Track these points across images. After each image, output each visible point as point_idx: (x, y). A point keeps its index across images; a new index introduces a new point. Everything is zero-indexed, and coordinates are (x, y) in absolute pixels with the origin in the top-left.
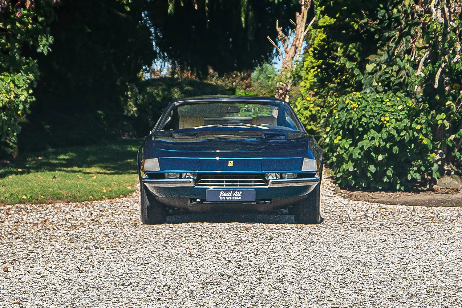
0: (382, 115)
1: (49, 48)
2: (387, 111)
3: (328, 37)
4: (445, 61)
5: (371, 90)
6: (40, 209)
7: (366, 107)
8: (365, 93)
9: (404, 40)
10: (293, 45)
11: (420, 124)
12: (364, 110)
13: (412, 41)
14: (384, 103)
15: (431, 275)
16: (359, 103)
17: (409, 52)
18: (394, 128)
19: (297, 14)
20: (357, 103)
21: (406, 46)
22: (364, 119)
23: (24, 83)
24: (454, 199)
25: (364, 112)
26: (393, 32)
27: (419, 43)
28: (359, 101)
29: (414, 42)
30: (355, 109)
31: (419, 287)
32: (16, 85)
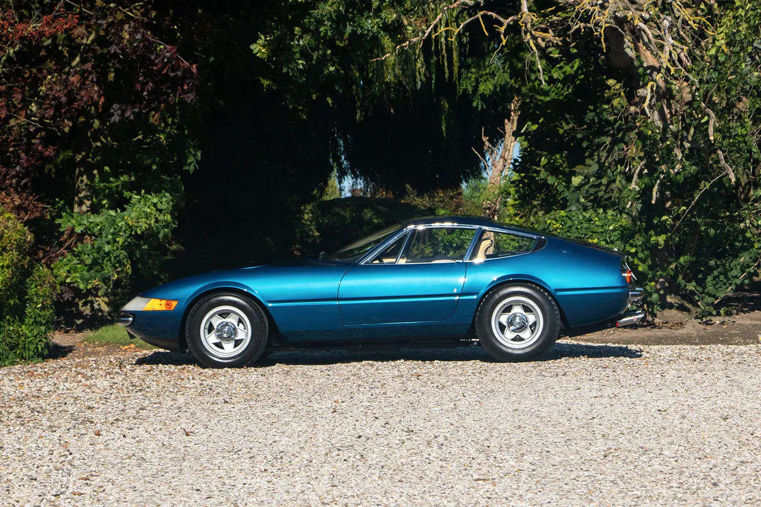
0: (590, 236)
1: (197, 166)
2: (595, 232)
3: (530, 146)
4: (662, 172)
5: (578, 207)
7: (570, 227)
8: (571, 211)
9: (616, 148)
10: (501, 157)
11: (636, 246)
12: (568, 231)
13: (626, 149)
14: (592, 222)
15: (619, 432)
16: (563, 223)
17: (621, 161)
19: (506, 121)
20: (560, 222)
21: (618, 155)
23: (167, 205)
24: (678, 335)
25: (569, 234)
26: (604, 139)
28: (563, 221)
30: (558, 231)
31: (598, 449)
32: (157, 209)
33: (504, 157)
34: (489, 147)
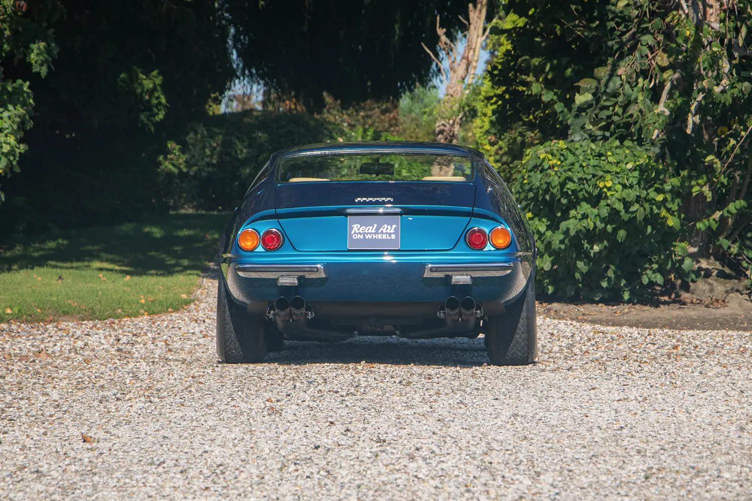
0: (601, 178)
2: (609, 172)
3: (514, 48)
4: (703, 90)
5: (582, 136)
6: (34, 331)
7: (573, 164)
8: (573, 141)
9: (637, 54)
10: (463, 58)
11: (663, 192)
12: (570, 170)
13: (650, 56)
14: (603, 158)
15: (658, 447)
16: (562, 158)
17: (645, 74)
18: (619, 200)
19: (471, 6)
20: (558, 157)
21: (640, 64)
22: (570, 185)
23: (9, 122)
24: (718, 316)
27: (662, 59)
28: (562, 155)
29: (654, 58)
31: (635, 468)
33: (467, 58)
34: (446, 44)
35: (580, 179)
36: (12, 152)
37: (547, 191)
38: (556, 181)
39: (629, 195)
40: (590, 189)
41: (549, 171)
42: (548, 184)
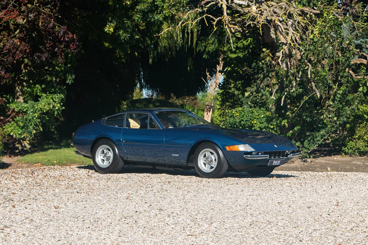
0: (253, 120)
1: (73, 81)
2: (255, 118)
3: (226, 77)
4: (287, 91)
5: (247, 106)
6: (62, 169)
7: (244, 115)
8: (244, 108)
9: (266, 79)
11: (273, 125)
12: (242, 117)
13: (270, 80)
14: (253, 114)
15: (258, 213)
16: (240, 113)
17: (268, 86)
18: (259, 127)
19: (217, 66)
20: (239, 113)
21: (267, 83)
22: (242, 122)
23: (58, 99)
24: (291, 166)
25: (243, 118)
26: (259, 75)
27: (274, 81)
28: (240, 112)
29: (271, 81)
30: (238, 117)
31: (248, 221)
32: (54, 101)
33: (216, 82)
34: (209, 78)
35: (246, 120)
36: (59, 109)
37: (235, 124)
38: (238, 121)
39: (262, 126)
40: (249, 124)
41: (236, 118)
42: (235, 122)
